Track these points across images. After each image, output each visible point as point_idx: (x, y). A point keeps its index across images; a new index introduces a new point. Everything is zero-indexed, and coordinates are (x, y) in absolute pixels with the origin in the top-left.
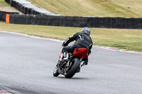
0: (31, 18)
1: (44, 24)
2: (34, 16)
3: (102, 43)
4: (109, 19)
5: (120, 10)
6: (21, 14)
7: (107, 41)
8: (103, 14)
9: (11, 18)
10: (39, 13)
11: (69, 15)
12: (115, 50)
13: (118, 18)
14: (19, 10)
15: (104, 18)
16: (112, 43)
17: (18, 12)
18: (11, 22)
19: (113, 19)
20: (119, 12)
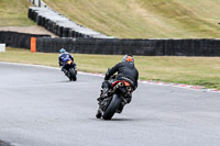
0: (70, 42)
1: (90, 53)
2: (74, 39)
3: (180, 79)
4: (190, 41)
5: (207, 27)
6: (53, 36)
7: (188, 76)
8: (180, 35)
9: (38, 43)
10: (81, 35)
11: (127, 37)
12: (200, 89)
13: (204, 40)
14: (51, 30)
15: (182, 41)
16: (195, 79)
17: (49, 33)
18: (38, 50)
19: (196, 41)
20: (205, 31)
